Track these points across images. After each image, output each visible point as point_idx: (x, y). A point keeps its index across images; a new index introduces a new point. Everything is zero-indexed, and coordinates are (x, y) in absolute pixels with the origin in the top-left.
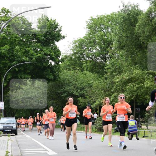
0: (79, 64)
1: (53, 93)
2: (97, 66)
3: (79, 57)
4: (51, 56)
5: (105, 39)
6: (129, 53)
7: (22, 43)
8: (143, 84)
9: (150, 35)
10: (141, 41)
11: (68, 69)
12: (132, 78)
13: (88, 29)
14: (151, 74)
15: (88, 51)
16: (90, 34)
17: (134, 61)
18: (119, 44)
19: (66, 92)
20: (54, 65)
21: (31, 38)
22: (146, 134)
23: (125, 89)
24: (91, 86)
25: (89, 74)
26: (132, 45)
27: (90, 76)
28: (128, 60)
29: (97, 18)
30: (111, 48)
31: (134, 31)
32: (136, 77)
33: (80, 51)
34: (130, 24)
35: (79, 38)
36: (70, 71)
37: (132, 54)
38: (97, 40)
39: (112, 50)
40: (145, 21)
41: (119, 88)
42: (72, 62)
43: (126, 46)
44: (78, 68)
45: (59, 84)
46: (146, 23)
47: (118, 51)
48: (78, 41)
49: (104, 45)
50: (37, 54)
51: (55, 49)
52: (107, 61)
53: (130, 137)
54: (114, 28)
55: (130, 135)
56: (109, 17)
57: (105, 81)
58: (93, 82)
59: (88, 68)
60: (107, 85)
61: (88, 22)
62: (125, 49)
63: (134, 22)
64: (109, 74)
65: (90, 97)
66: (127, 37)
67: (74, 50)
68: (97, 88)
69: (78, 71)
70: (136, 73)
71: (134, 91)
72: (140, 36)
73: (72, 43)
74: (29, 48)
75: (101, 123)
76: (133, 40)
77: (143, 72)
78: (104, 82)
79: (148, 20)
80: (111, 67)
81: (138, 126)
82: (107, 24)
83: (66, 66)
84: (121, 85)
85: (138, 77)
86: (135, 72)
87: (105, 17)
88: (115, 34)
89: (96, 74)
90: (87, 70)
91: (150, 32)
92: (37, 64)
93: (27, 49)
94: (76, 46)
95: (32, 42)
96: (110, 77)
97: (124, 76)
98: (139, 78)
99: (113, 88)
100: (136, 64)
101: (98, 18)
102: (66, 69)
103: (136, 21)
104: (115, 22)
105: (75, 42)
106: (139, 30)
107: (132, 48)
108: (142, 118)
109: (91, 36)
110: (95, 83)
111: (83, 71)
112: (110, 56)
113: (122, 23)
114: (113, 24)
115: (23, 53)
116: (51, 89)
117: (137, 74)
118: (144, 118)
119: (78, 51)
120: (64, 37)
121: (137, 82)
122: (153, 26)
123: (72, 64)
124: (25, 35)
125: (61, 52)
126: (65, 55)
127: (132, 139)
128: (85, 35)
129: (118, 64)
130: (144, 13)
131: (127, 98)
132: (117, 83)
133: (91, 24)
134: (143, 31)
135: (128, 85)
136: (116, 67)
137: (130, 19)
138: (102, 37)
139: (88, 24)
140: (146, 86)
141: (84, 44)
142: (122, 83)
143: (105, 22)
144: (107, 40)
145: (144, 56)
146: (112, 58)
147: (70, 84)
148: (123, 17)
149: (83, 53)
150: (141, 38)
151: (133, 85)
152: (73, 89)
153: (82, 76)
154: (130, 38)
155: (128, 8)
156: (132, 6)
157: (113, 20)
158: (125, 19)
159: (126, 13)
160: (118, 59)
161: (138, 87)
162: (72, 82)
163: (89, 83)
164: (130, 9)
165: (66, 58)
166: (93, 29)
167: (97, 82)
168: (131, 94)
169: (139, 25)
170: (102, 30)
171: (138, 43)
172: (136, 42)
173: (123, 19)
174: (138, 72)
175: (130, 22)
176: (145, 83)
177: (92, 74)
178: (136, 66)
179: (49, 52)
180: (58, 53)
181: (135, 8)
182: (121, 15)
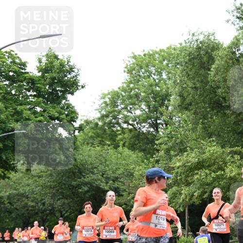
0: (109, 135)
1: (63, 187)
2: (143, 139)
3: (110, 122)
4: (60, 121)
5: (156, 91)
6: (199, 116)
7: (10, 97)
8: (224, 172)
10: (220, 96)
11: (90, 145)
12: (204, 161)
13: (126, 74)
14: (238, 155)
15: (126, 113)
16: (131, 82)
17: (208, 130)
18: (181, 101)
19: (86, 184)
21: (25, 89)
23: (191, 179)
24: (132, 175)
25: (128, 153)
26: (204, 102)
27: (130, 156)
28: (196, 128)
29: (142, 54)
30: (167, 107)
31: (208, 77)
32: (210, 158)
33: (111, 112)
34: (201, 65)
35: (110, 90)
36: (94, 147)
37: (204, 119)
38: (142, 94)
39: (168, 112)
40: (226, 61)
41: (181, 179)
42: (98, 131)
43: (193, 104)
44: (108, 143)
45: (74, 171)
46: (229, 64)
47: (178, 112)
48: (109, 94)
49: (155, 101)
50: (36, 117)
51: (67, 108)
52: (159, 130)
54: (173, 72)
57: (157, 166)
58: (134, 168)
59: (126, 142)
61: (127, 62)
62: (192, 110)
63: (209, 63)
64: (162, 153)
65: (129, 194)
66: (195, 88)
67: (102, 110)
68: (141, 177)
69: (109, 148)
71: (208, 184)
72: (218, 87)
74: (22, 107)
76: (205, 95)
77: (224, 150)
79: (232, 59)
80: (168, 140)
82: (160, 65)
83: (86, 139)
85: (215, 159)
86: (210, 151)
87: (157, 53)
88: (174, 82)
89: (139, 154)
90: (124, 145)
93: (19, 108)
94: (105, 102)
95: (27, 96)
96: (165, 159)
97: (190, 157)
98: (217, 161)
100: (211, 136)
101: (145, 55)
102: (88, 144)
103: (211, 60)
104: (174, 62)
105: (104, 96)
106: (216, 76)
107: (203, 107)
109: (132, 85)
110: (139, 170)
111: (116, 147)
112: (164, 121)
113: (186, 63)
114: (171, 65)
115: (11, 115)
116: (60, 178)
117: (212, 155)
119: (109, 112)
120: (83, 87)
121: (213, 168)
123: (98, 136)
124: (15, 83)
125: (78, 114)
126: (86, 119)
128: (121, 85)
129: (179, 136)
130: (224, 46)
131: (195, 196)
132: (178, 170)
133: (131, 65)
134: (223, 78)
135: (197, 173)
136: (175, 141)
137: (201, 57)
138: (151, 88)
139: (127, 64)
140: (228, 175)
141: (119, 99)
142: (186, 170)
143: (157, 62)
144: (159, 93)
145: (226, 122)
146: (168, 126)
147: (95, 170)
148: (190, 54)
149: (118, 115)
150: (220, 90)
151: (206, 174)
152: (99, 180)
153: (115, 157)
154: (201, 89)
155: (197, 37)
156: (204, 34)
157: (170, 57)
158: (193, 56)
159: (195, 46)
160: (180, 127)
161: (215, 176)
162: (98, 166)
163: (127, 169)
164: (201, 40)
165: (87, 125)
166: (135, 74)
167: (141, 167)
168: (201, 190)
169: (217, 66)
170: (152, 76)
171: (215, 100)
172: (211, 96)
173: (189, 57)
174: (214, 150)
175: (201, 61)
176: (228, 170)
177: (132, 152)
178: (211, 139)
179: (58, 113)
180: (72, 116)
181: (210, 37)
182: (185, 50)
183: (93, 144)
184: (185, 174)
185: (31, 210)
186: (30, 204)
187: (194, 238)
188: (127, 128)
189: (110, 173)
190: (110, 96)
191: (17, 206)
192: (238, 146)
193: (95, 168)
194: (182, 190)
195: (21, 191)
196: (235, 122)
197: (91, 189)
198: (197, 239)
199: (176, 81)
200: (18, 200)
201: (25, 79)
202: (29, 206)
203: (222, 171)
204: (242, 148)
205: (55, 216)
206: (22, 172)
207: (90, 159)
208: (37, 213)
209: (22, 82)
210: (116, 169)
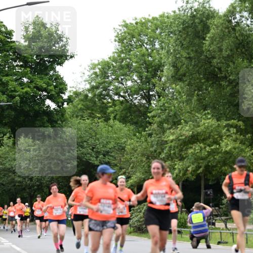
0: (100, 107)
2: (135, 112)
3: (101, 94)
4: (48, 93)
5: (149, 61)
8: (219, 146)
9: (231, 55)
10: (215, 67)
11: (79, 117)
12: (198, 134)
13: (117, 43)
14: (234, 128)
15: (117, 84)
16: (122, 52)
17: (203, 102)
18: (174, 72)
20: (54, 109)
21: (11, 59)
22: (224, 239)
23: (185, 154)
24: (123, 149)
25: (119, 126)
26: (199, 73)
27: (121, 130)
28: (191, 100)
29: (134, 22)
30: (160, 78)
31: (203, 47)
32: (205, 132)
33: (102, 83)
34: (195, 35)
35: (101, 60)
36: (84, 120)
37: (199, 90)
38: (134, 64)
39: (161, 83)
40: (222, 30)
41: (174, 153)
42: (88, 103)
43: (187, 74)
44: (98, 115)
46: (225, 33)
47: (172, 83)
48: (99, 64)
49: (147, 72)
50: (23, 89)
51: (56, 79)
52: (152, 102)
53: (195, 243)
54: (167, 41)
55: (195, 239)
56: (155, 21)
57: (149, 139)
58: (125, 142)
59: (117, 114)
60: (152, 146)
61: (118, 31)
62: (186, 81)
63: (203, 32)
64: (155, 126)
65: (121, 168)
66: (189, 58)
67: (92, 81)
68: (133, 152)
69: (99, 121)
70: (206, 124)
71: (202, 159)
72: (214, 58)
73: (88, 68)
74: (8, 78)
75: (141, 218)
76: (200, 65)
77: (220, 123)
78: (146, 141)
79: (228, 28)
80: (160, 113)
81: (209, 224)
82: (152, 34)
83: (76, 112)
84: (177, 147)
85: (210, 133)
87: (149, 21)
88: (167, 52)
89: (130, 127)
90: (115, 118)
91: (231, 50)
92: (22, 106)
93: (4, 79)
94: (95, 73)
95: (13, 65)
96: (158, 132)
97: (184, 130)
98: (212, 134)
99: (163, 152)
100: (206, 108)
101: (137, 23)
102: (77, 117)
103: (206, 28)
104: (167, 31)
105: (94, 67)
106: (211, 45)
107: (198, 78)
108: (217, 208)
109: (123, 55)
110: (130, 144)
111: (107, 120)
112: (157, 92)
113: (180, 32)
114: (164, 34)
117: (207, 128)
118: (220, 208)
119: (99, 83)
120: (72, 57)
121: (208, 142)
122: (237, 38)
123: (88, 108)
124: (1, 53)
125: (66, 85)
126: (75, 90)
127: (198, 247)
128: (112, 55)
129: (173, 108)
130: (220, 14)
131: (189, 171)
132: (171, 144)
133: (123, 34)
134: (219, 47)
135: (191, 148)
136: (169, 113)
137: (195, 26)
138: (143, 58)
139: (118, 33)
140: (224, 149)
141: (110, 70)
142: (180, 144)
143: (150, 30)
144: (151, 64)
145: (221, 94)
146: (161, 97)
147: (85, 143)
148: (183, 22)
149: (109, 87)
150: (215, 61)
151: (201, 147)
152: (89, 154)
153: (105, 130)
154: (196, 60)
155: (191, 5)
156: (198, 2)
157: (163, 26)
158: (187, 25)
159: (189, 14)
160: (173, 99)
161: (210, 150)
162: (88, 140)
163: (118, 143)
164: (196, 7)
165: (76, 97)
166: (127, 43)
167: (132, 141)
168: (196, 164)
169: (212, 36)
170: (144, 46)
171: (210, 70)
172: (206, 67)
173: (183, 25)
174: (209, 123)
175: (196, 30)
176: (223, 144)
177: (124, 125)
178: (206, 112)
179: (46, 84)
180: (61, 87)
181: (205, 4)
182: (179, 18)
183: (82, 116)
184: (179, 148)
185: (18, 186)
186: (17, 179)
187: (188, 214)
188: (118, 100)
189: (100, 147)
190: (100, 67)
191: (3, 181)
192: (234, 119)
193: (85, 141)
194: (176, 165)
195: (8, 166)
196: (231, 94)
197: (81, 164)
198: (191, 216)
199: (170, 50)
200: (4, 176)
201: (11, 48)
202: (16, 182)
203: (217, 145)
204: (238, 122)
205: (43, 192)
206: (8, 146)
207: (79, 132)
208: (24, 189)
209: (8, 51)
210: (107, 142)
